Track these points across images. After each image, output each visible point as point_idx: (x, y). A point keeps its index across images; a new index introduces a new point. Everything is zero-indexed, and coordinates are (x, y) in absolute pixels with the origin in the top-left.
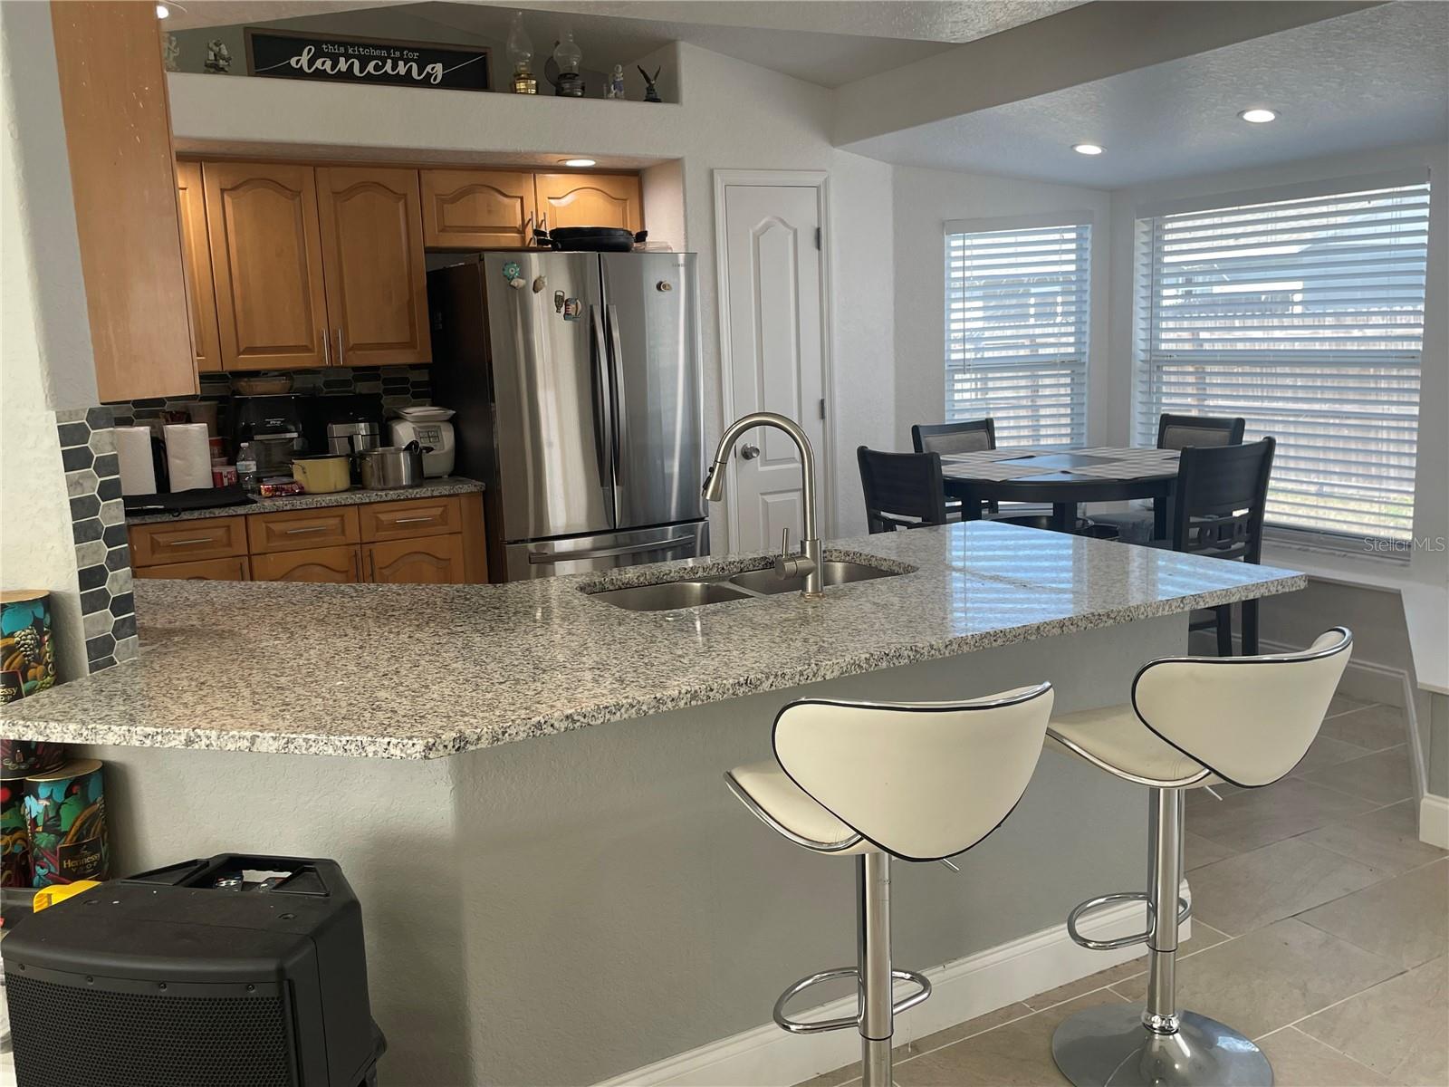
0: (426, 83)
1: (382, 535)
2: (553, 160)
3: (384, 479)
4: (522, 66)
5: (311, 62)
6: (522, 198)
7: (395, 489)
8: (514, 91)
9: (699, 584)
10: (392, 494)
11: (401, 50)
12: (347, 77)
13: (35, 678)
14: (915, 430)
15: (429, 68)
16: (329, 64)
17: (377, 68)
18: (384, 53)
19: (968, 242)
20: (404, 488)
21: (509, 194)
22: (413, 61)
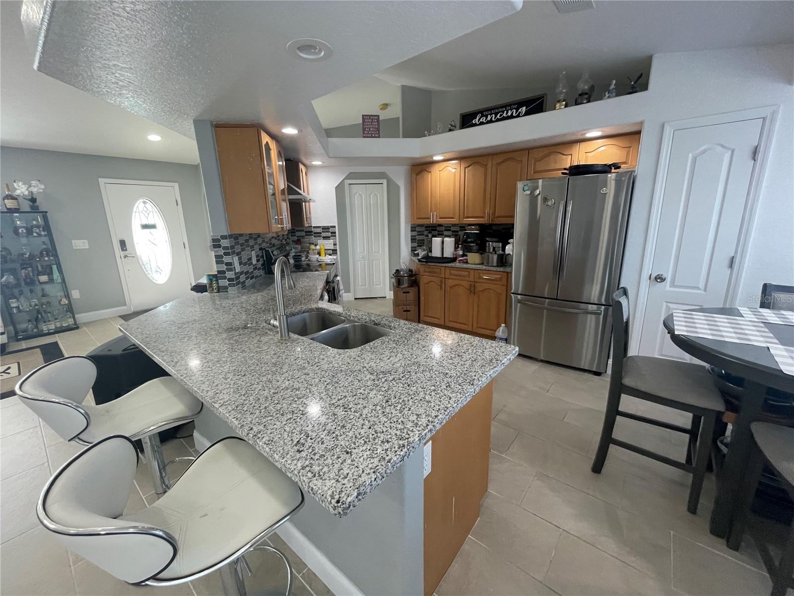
0: (518, 116)
1: (480, 280)
4: (562, 97)
5: (479, 120)
6: (572, 155)
8: (555, 109)
11: (510, 106)
12: (491, 121)
15: (520, 110)
16: (485, 118)
17: (501, 116)
18: (504, 109)
21: (566, 154)
22: (515, 109)
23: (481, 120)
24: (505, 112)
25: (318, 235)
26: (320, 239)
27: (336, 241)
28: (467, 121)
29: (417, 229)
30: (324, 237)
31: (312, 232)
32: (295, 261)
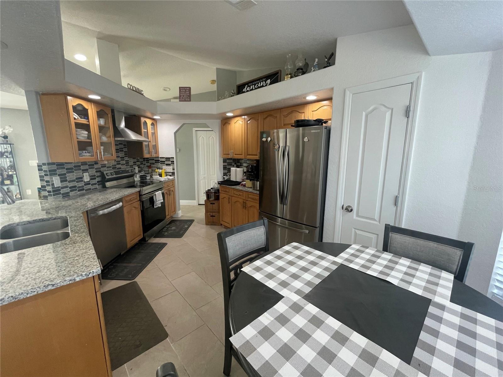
0: (266, 86)
2: (303, 99)
4: (288, 72)
11: (261, 79)
12: (252, 90)
15: (267, 82)
16: (249, 88)
17: (257, 86)
18: (259, 81)
21: (300, 112)
22: (264, 81)
23: (247, 89)
24: (259, 83)
25: (163, 162)
26: (164, 166)
27: (174, 167)
28: (240, 90)
29: (228, 161)
30: (166, 164)
31: (159, 160)
32: (141, 179)
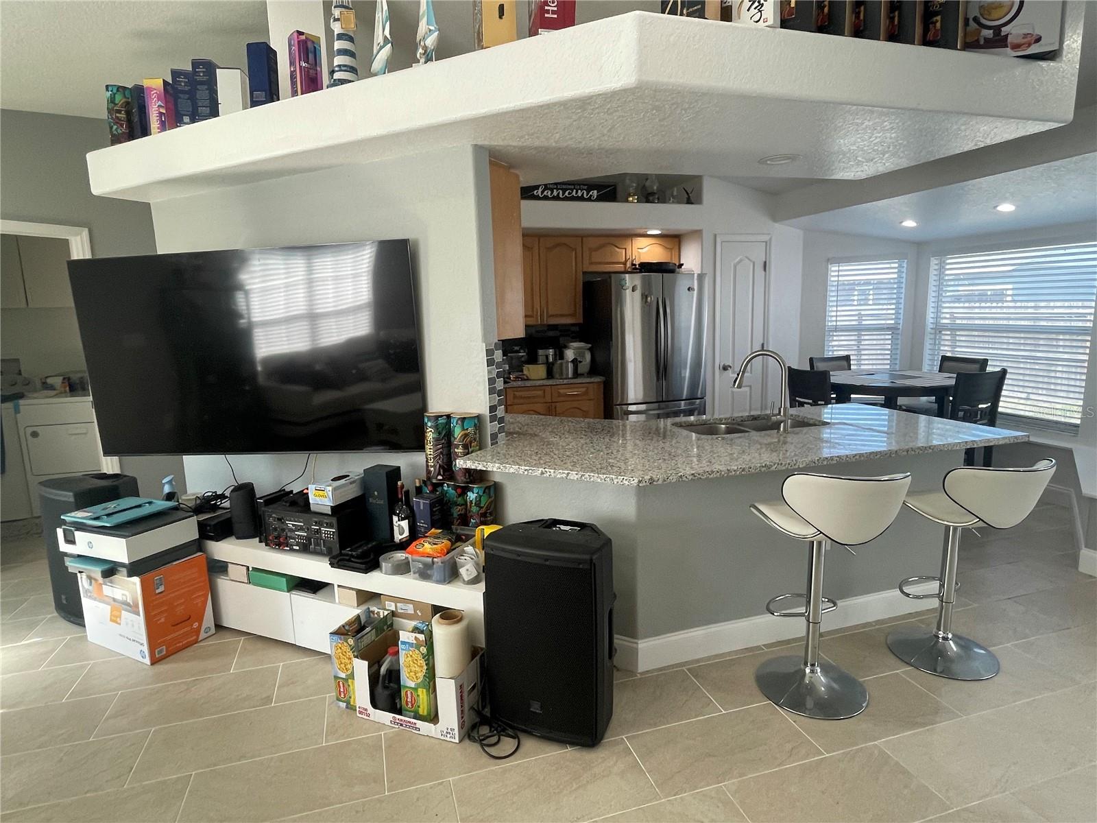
0: (589, 199)
1: (562, 399)
2: (641, 231)
3: (561, 374)
4: (631, 190)
5: (542, 192)
6: (626, 249)
7: (566, 379)
8: (627, 201)
9: (723, 426)
10: (565, 381)
11: (579, 185)
12: (557, 198)
13: (474, 446)
14: (811, 360)
15: (591, 193)
16: (550, 192)
17: (569, 193)
18: (573, 187)
19: (841, 268)
20: (569, 379)
21: (622, 247)
22: (585, 190)
23: (545, 194)
24: (575, 191)
